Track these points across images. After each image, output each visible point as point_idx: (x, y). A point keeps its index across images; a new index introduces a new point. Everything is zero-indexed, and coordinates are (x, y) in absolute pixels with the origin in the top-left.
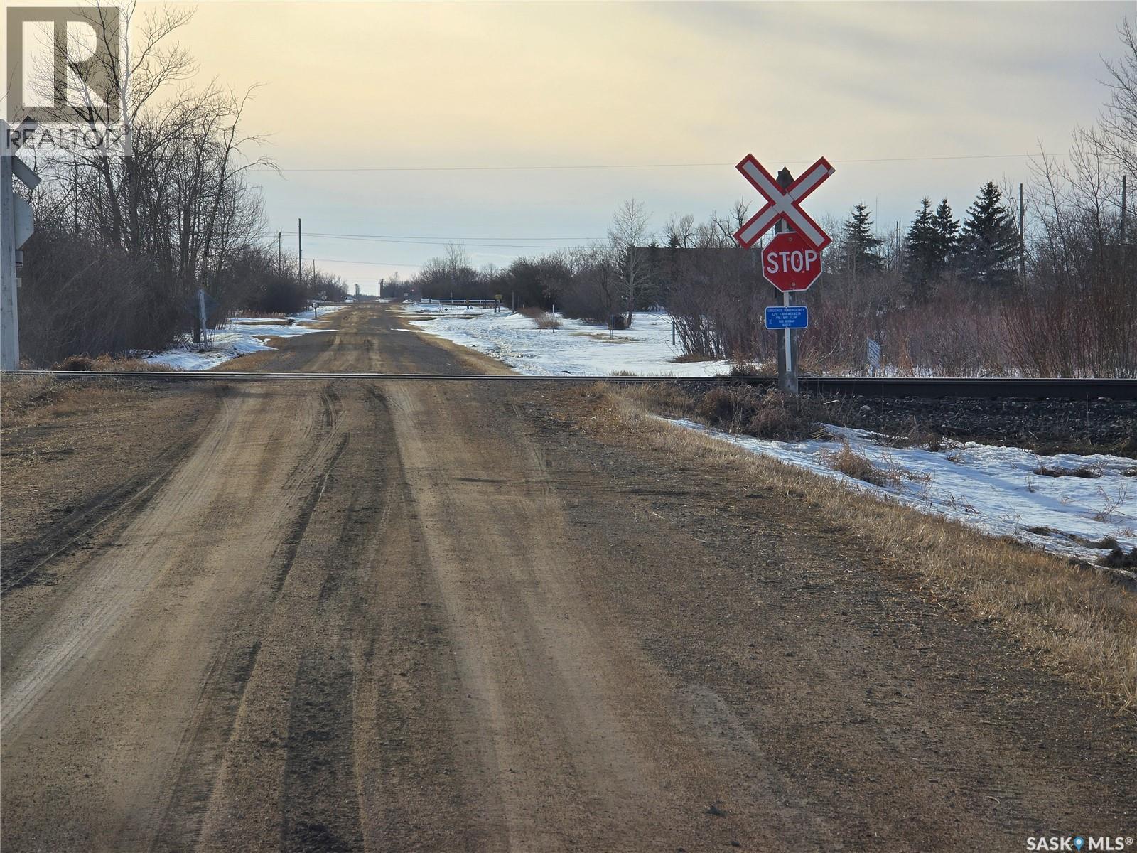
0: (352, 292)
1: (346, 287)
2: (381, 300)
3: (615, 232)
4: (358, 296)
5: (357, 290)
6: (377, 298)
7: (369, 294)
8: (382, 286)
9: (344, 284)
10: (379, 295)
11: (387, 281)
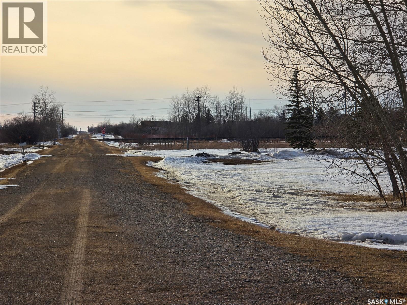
0: (79, 130)
1: (77, 129)
2: (88, 133)
3: (130, 120)
4: (80, 132)
5: (80, 130)
6: (87, 132)
7: (84, 131)
8: (88, 128)
9: (76, 128)
10: (87, 131)
11: (90, 127)
